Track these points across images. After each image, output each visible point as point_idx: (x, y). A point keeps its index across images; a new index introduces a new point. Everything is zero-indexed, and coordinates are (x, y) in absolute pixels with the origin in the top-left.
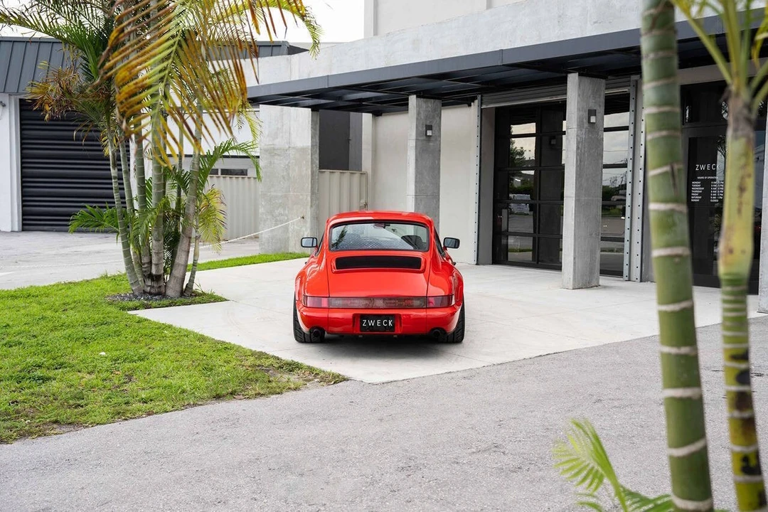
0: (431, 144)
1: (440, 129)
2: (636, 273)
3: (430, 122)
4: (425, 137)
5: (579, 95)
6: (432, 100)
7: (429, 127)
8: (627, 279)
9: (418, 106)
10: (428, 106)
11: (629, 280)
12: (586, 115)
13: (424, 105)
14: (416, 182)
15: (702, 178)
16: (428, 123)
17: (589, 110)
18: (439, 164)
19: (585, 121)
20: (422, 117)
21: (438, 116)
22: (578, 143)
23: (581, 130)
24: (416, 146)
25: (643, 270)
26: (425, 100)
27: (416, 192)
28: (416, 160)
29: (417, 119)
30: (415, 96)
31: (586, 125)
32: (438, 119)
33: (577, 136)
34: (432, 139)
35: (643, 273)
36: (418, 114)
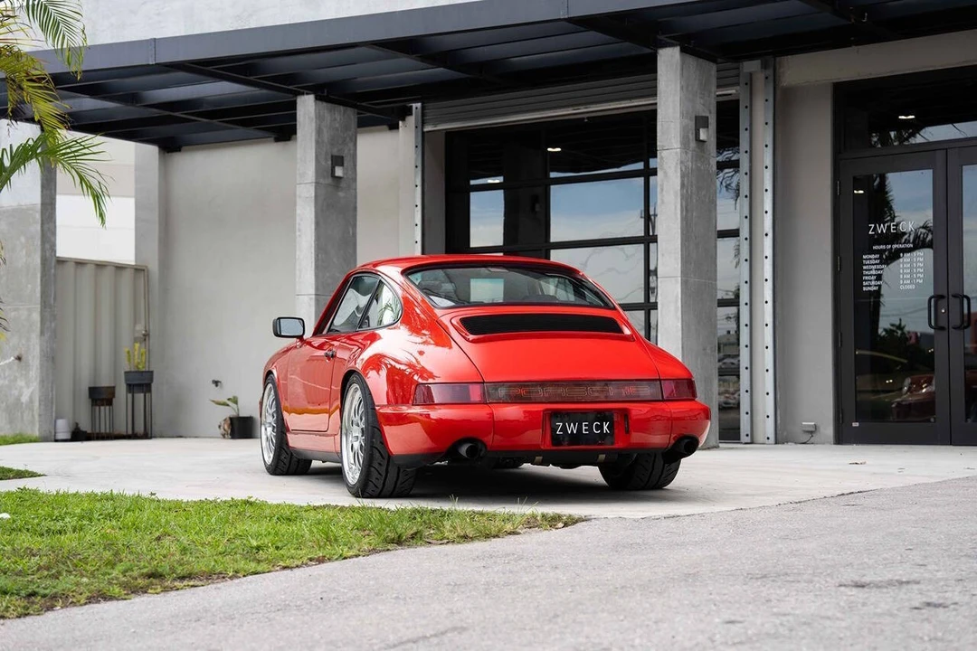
0: (341, 194)
1: (355, 166)
2: (767, 427)
3: (339, 150)
4: (329, 180)
5: (682, 88)
6: (342, 108)
7: (338, 161)
8: (748, 440)
9: (319, 117)
10: (335, 120)
11: (752, 443)
12: (692, 124)
13: (328, 116)
14: (317, 267)
15: (883, 247)
16: (335, 152)
17: (696, 117)
18: (354, 235)
19: (692, 137)
20: (326, 140)
21: (351, 139)
22: (683, 177)
23: (686, 153)
24: (316, 196)
25: (779, 422)
26: (329, 105)
27: (317, 289)
28: (317, 224)
29: (317, 142)
30: (311, 97)
31: (693, 144)
32: (351, 145)
33: (682, 162)
34: (343, 184)
35: (779, 427)
36: (319, 131)
